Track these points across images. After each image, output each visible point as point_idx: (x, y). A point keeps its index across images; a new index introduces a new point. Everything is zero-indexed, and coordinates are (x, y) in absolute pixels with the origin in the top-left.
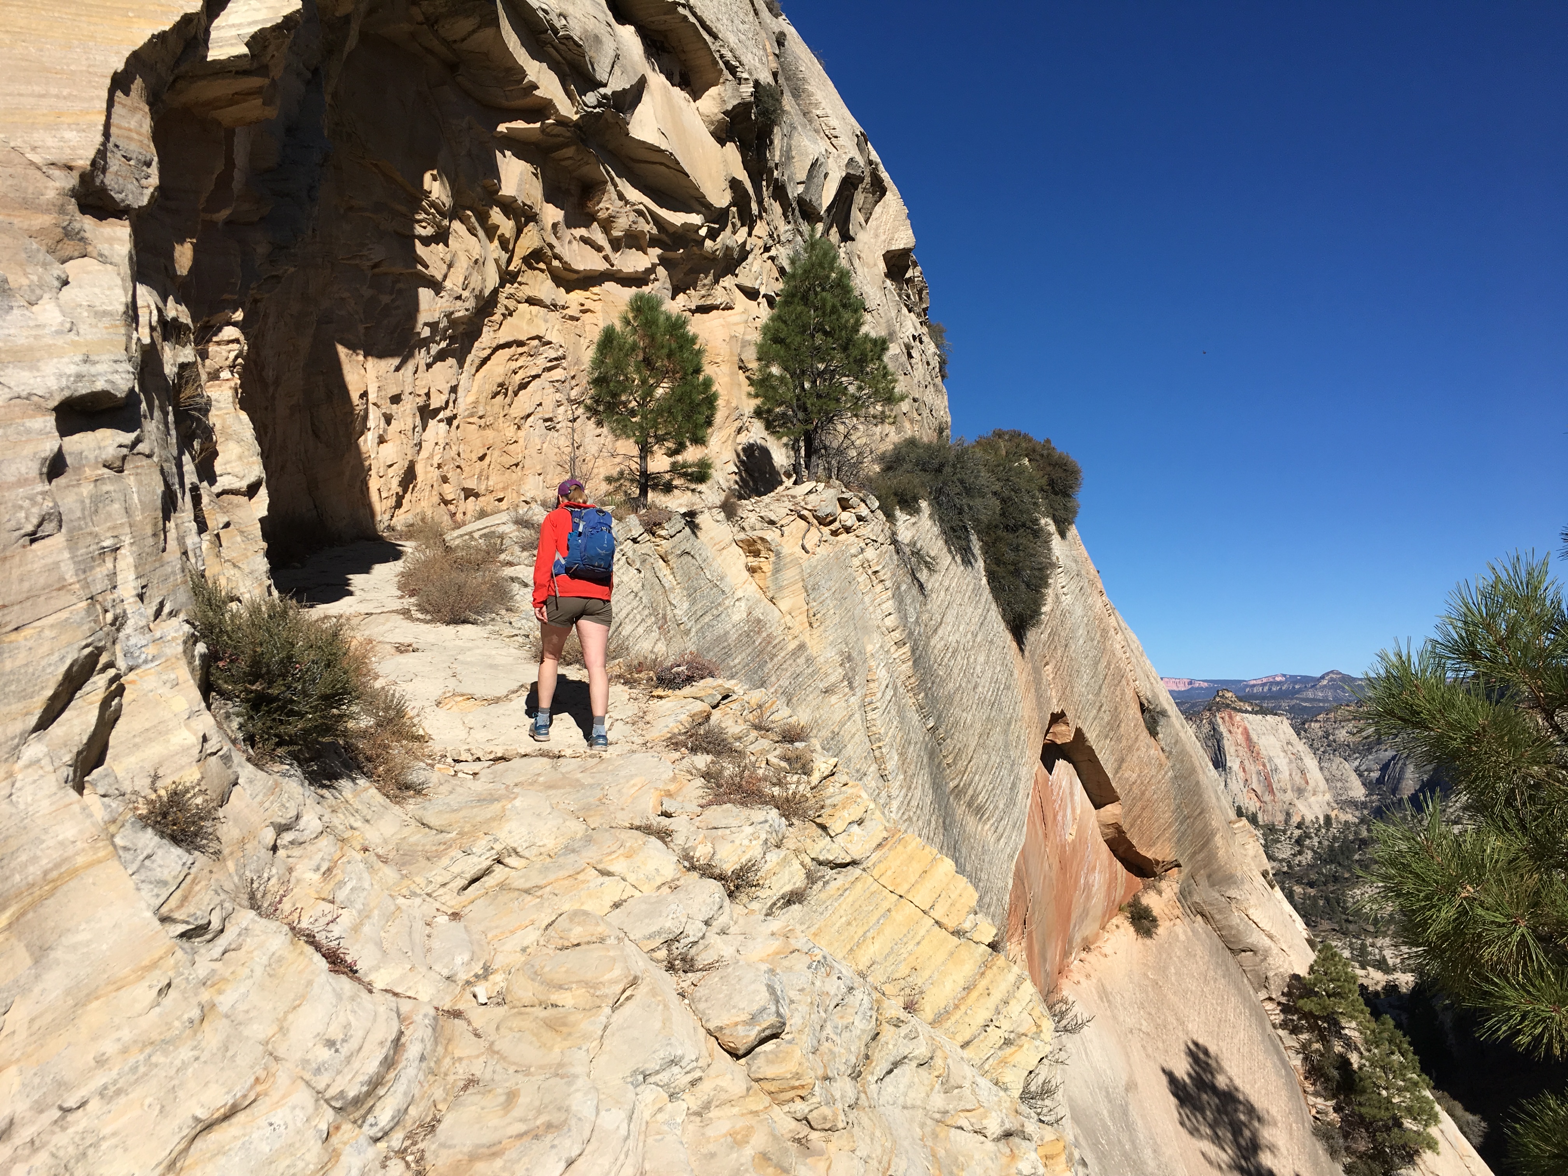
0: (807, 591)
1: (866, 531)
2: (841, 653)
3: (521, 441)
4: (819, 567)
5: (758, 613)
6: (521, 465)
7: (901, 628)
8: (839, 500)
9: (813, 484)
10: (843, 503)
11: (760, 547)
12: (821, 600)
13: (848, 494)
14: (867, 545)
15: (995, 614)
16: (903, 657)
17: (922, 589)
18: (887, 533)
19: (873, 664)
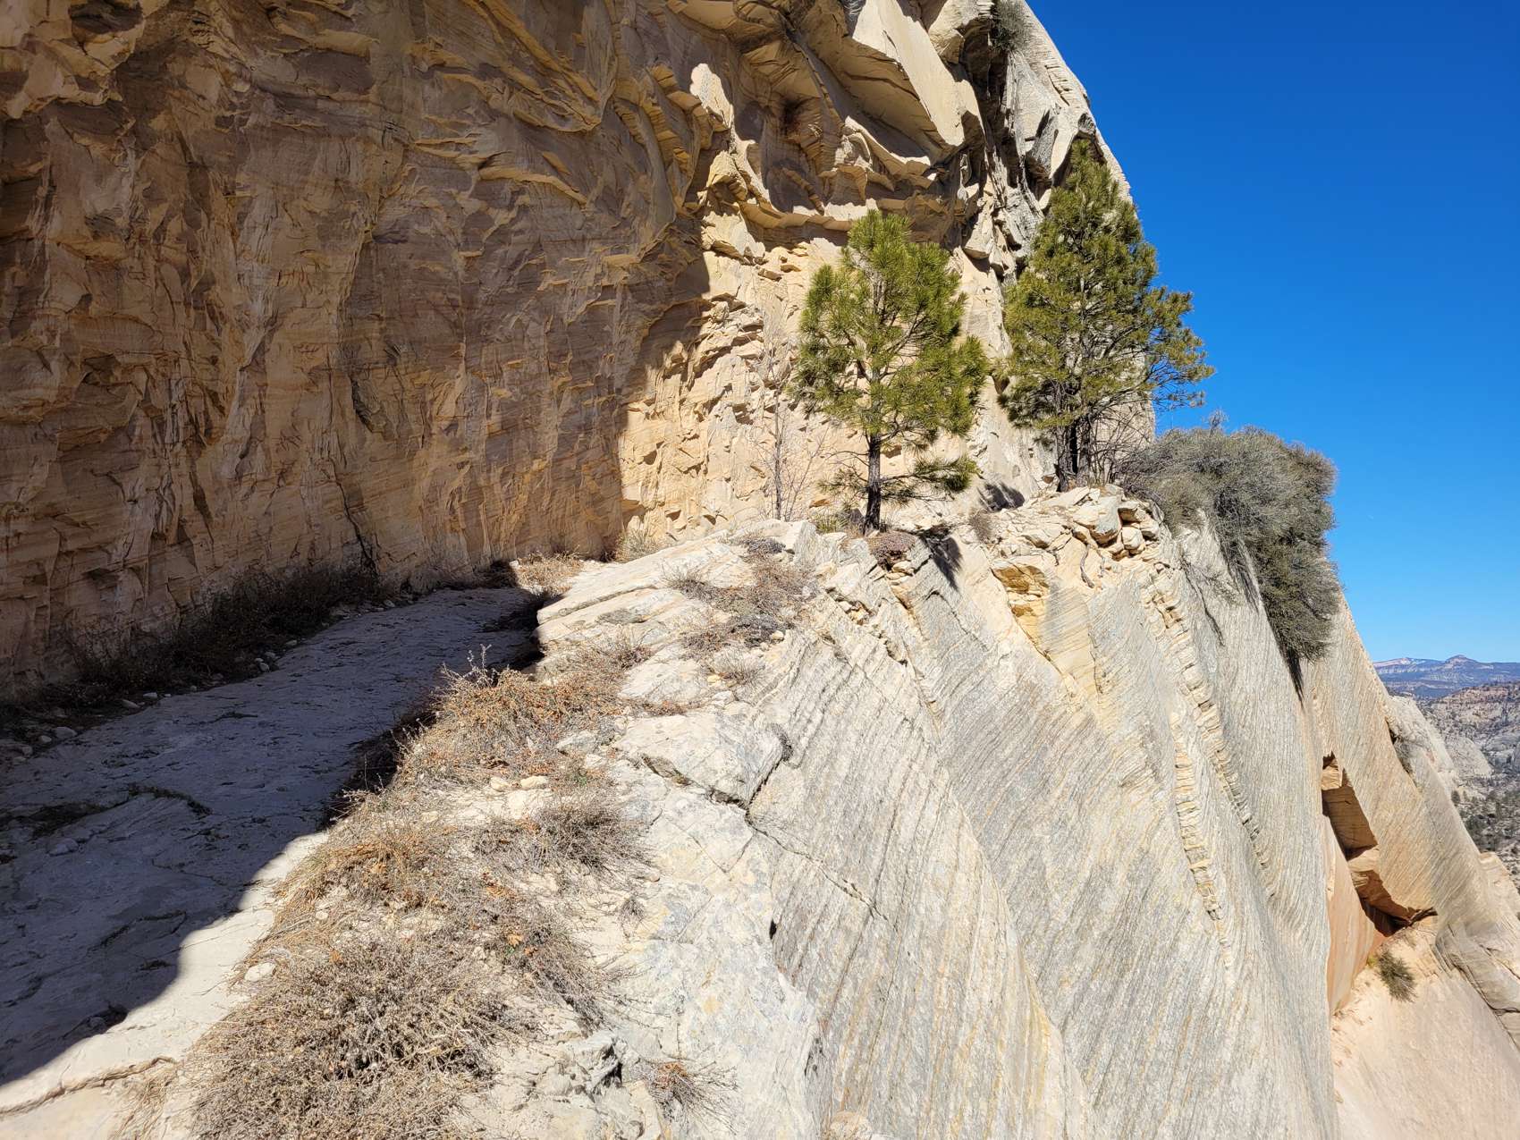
0: (1094, 641)
1: (1152, 551)
2: (1141, 728)
3: (703, 435)
4: (1108, 607)
5: (1029, 676)
6: (703, 467)
7: (1205, 685)
8: (1120, 511)
9: (1086, 490)
10: (1125, 516)
11: (1029, 580)
12: (1112, 652)
13: (1131, 504)
14: (1159, 571)
15: (1274, 646)
16: (1210, 724)
17: (1215, 625)
18: (1176, 554)
19: (1181, 740)
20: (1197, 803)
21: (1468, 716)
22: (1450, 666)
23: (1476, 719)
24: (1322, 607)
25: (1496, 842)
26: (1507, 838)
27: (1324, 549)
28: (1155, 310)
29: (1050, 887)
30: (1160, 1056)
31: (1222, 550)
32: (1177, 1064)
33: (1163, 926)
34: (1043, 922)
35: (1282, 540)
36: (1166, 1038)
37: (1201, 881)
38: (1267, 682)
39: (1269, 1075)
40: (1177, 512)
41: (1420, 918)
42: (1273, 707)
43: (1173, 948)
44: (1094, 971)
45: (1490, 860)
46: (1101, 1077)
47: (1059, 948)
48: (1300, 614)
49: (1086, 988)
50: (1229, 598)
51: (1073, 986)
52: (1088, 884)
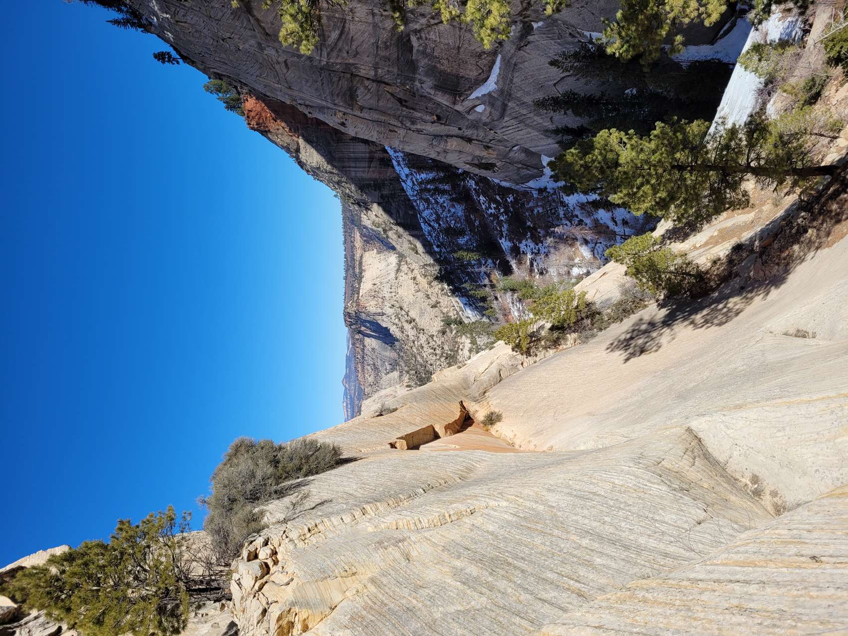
0: (326, 578)
1: (275, 541)
2: (376, 549)
4: (305, 569)
5: (345, 620)
8: (249, 560)
9: (233, 582)
10: (252, 557)
11: (286, 622)
12: (333, 566)
13: (245, 553)
14: (287, 537)
15: (333, 472)
16: (374, 509)
17: (320, 504)
18: (278, 526)
19: (383, 526)
20: (416, 518)
21: (371, 379)
22: (347, 386)
23: (372, 376)
24: (314, 447)
25: (428, 372)
26: (425, 367)
27: (283, 445)
28: (124, 541)
29: (468, 607)
30: (548, 543)
31: (278, 498)
32: (550, 534)
33: (481, 539)
34: (487, 612)
35: (276, 466)
36: (538, 540)
37: (456, 517)
38: (352, 476)
39: (546, 486)
40: (253, 525)
41: (464, 408)
42: (365, 474)
43: (492, 534)
44: (510, 581)
45: (435, 378)
46: (564, 578)
47: (501, 602)
48: (317, 458)
49: (520, 586)
50: (305, 497)
51: (520, 594)
52: (464, 583)
